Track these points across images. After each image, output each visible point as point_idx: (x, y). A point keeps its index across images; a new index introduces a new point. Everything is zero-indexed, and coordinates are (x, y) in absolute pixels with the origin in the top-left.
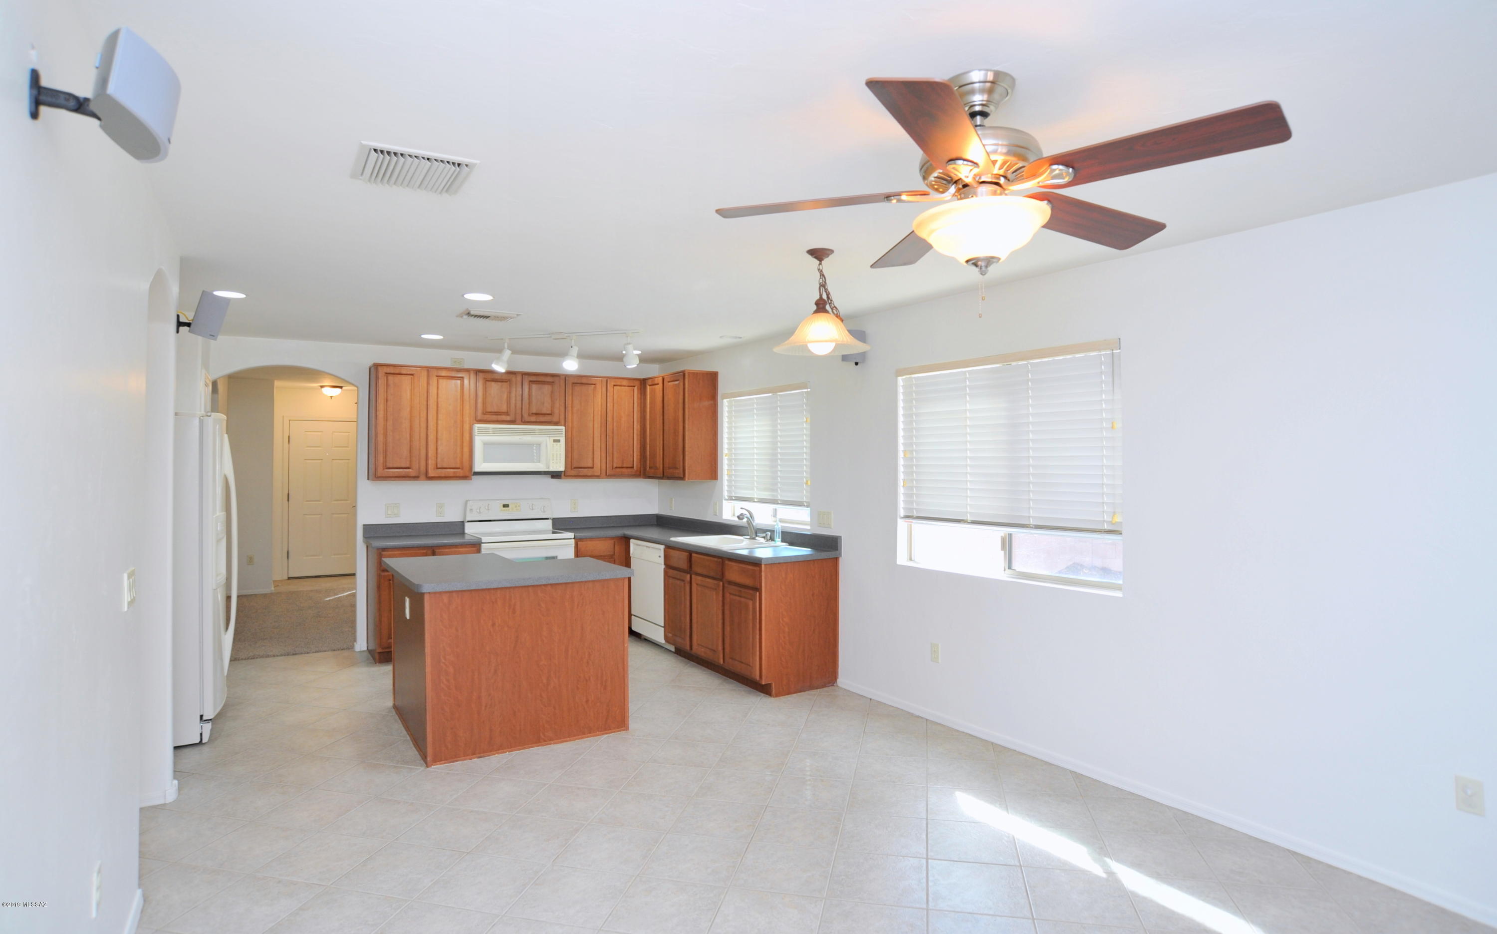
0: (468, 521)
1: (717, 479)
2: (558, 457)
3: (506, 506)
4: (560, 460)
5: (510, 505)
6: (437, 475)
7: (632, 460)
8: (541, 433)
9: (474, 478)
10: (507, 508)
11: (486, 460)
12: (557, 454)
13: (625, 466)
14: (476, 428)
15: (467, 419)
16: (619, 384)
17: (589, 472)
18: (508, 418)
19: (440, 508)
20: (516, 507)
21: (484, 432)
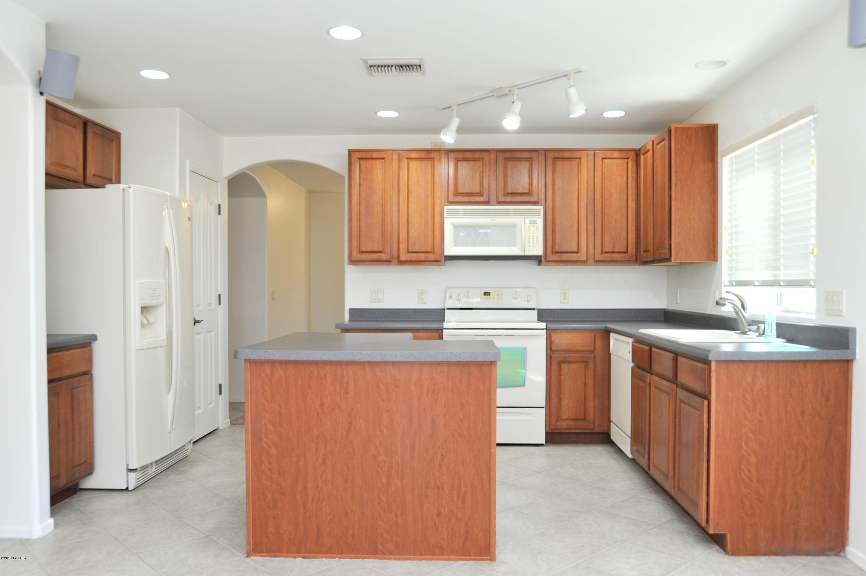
0: (448, 309)
1: (717, 261)
2: (535, 240)
3: (487, 294)
4: (537, 243)
5: (491, 293)
6: (409, 259)
7: (625, 243)
8: (516, 213)
9: (448, 263)
10: (488, 297)
11: (456, 244)
12: (533, 236)
13: (616, 250)
14: (445, 210)
15: (438, 201)
16: (609, 156)
17: (573, 257)
18: (481, 199)
19: (421, 294)
20: (498, 295)
21: (456, 213)
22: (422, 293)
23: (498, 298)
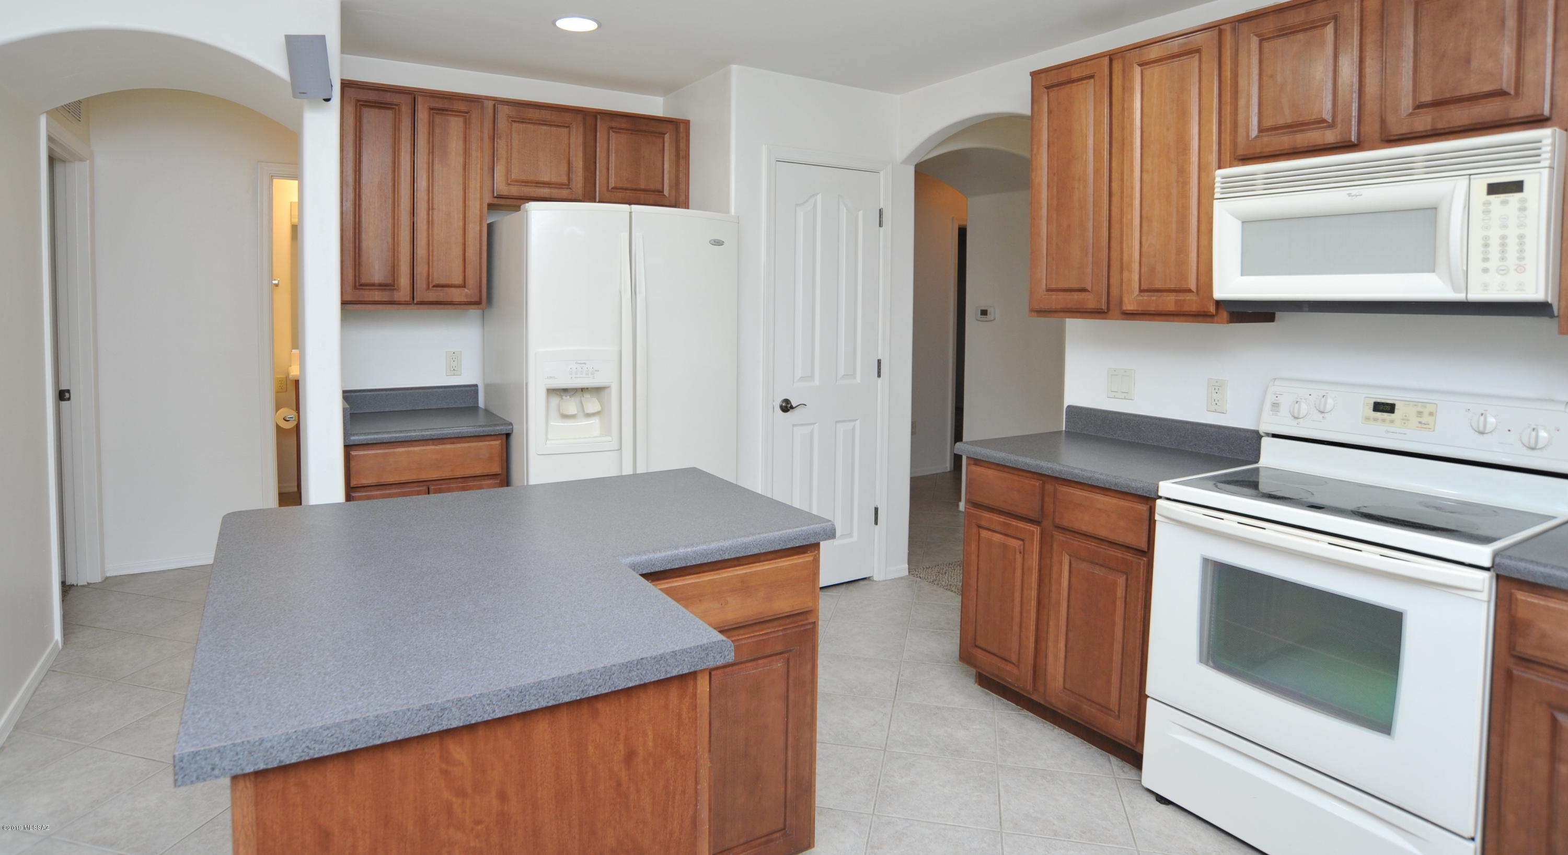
0: (1270, 435)
2: (1512, 247)
3: (1383, 407)
5: (1397, 407)
6: (1142, 308)
8: (1435, 166)
10: (1386, 416)
12: (1504, 237)
14: (1218, 179)
18: (1330, 137)
19: (1215, 389)
20: (1420, 413)
21: (1244, 188)
22: (1217, 388)
23: (1420, 422)
